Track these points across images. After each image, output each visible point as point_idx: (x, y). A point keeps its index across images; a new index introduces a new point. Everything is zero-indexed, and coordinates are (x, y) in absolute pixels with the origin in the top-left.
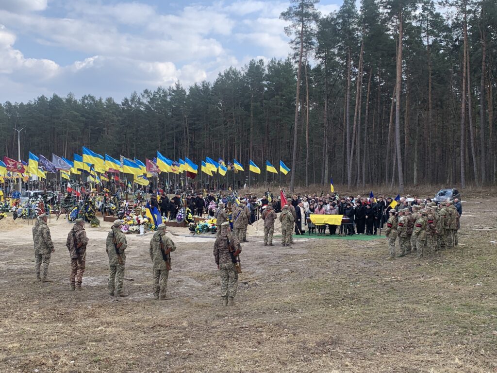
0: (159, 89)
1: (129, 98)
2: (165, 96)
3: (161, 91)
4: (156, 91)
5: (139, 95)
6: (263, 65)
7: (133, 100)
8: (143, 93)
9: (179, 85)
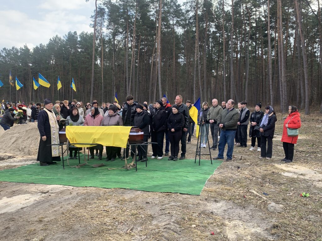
2: (17, 52)
3: (15, 49)
4: (11, 49)
6: (76, 34)
8: (2, 49)
9: (26, 46)
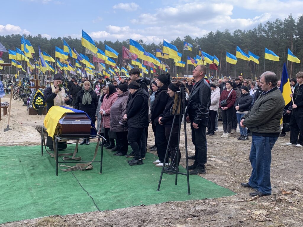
0: (277, 21)
1: (257, 28)
2: (281, 25)
3: (278, 22)
4: (275, 22)
5: (263, 25)
7: (259, 28)
8: (266, 24)
9: (291, 16)
